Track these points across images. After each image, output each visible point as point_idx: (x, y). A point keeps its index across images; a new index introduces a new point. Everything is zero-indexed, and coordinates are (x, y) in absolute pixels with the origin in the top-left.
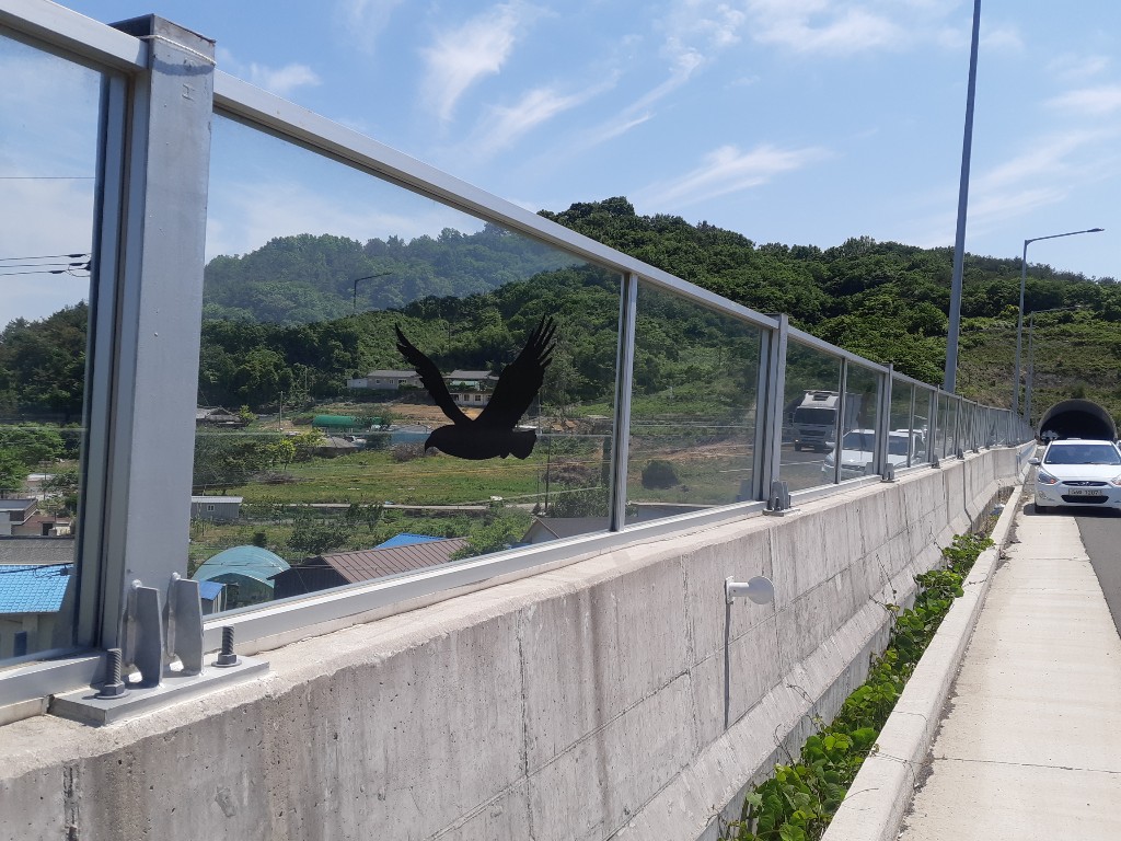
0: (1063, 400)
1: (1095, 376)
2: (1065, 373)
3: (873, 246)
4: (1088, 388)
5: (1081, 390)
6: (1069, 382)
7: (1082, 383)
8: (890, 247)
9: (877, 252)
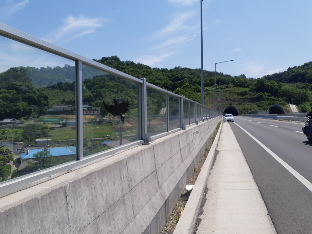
0: (228, 106)
1: (234, 100)
2: (227, 100)
3: (181, 68)
4: (233, 103)
5: (231, 103)
6: (229, 101)
7: (231, 102)
8: (185, 69)
9: (182, 70)
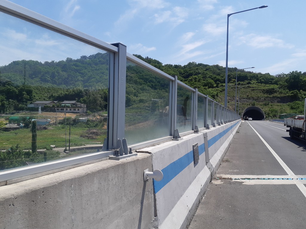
0: (249, 106)
1: (258, 99)
2: (249, 99)
3: (196, 64)
4: (256, 103)
5: (254, 104)
6: (251, 101)
7: (254, 101)
8: (200, 65)
